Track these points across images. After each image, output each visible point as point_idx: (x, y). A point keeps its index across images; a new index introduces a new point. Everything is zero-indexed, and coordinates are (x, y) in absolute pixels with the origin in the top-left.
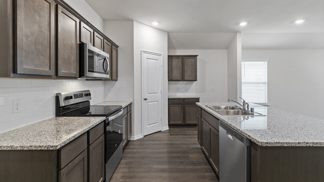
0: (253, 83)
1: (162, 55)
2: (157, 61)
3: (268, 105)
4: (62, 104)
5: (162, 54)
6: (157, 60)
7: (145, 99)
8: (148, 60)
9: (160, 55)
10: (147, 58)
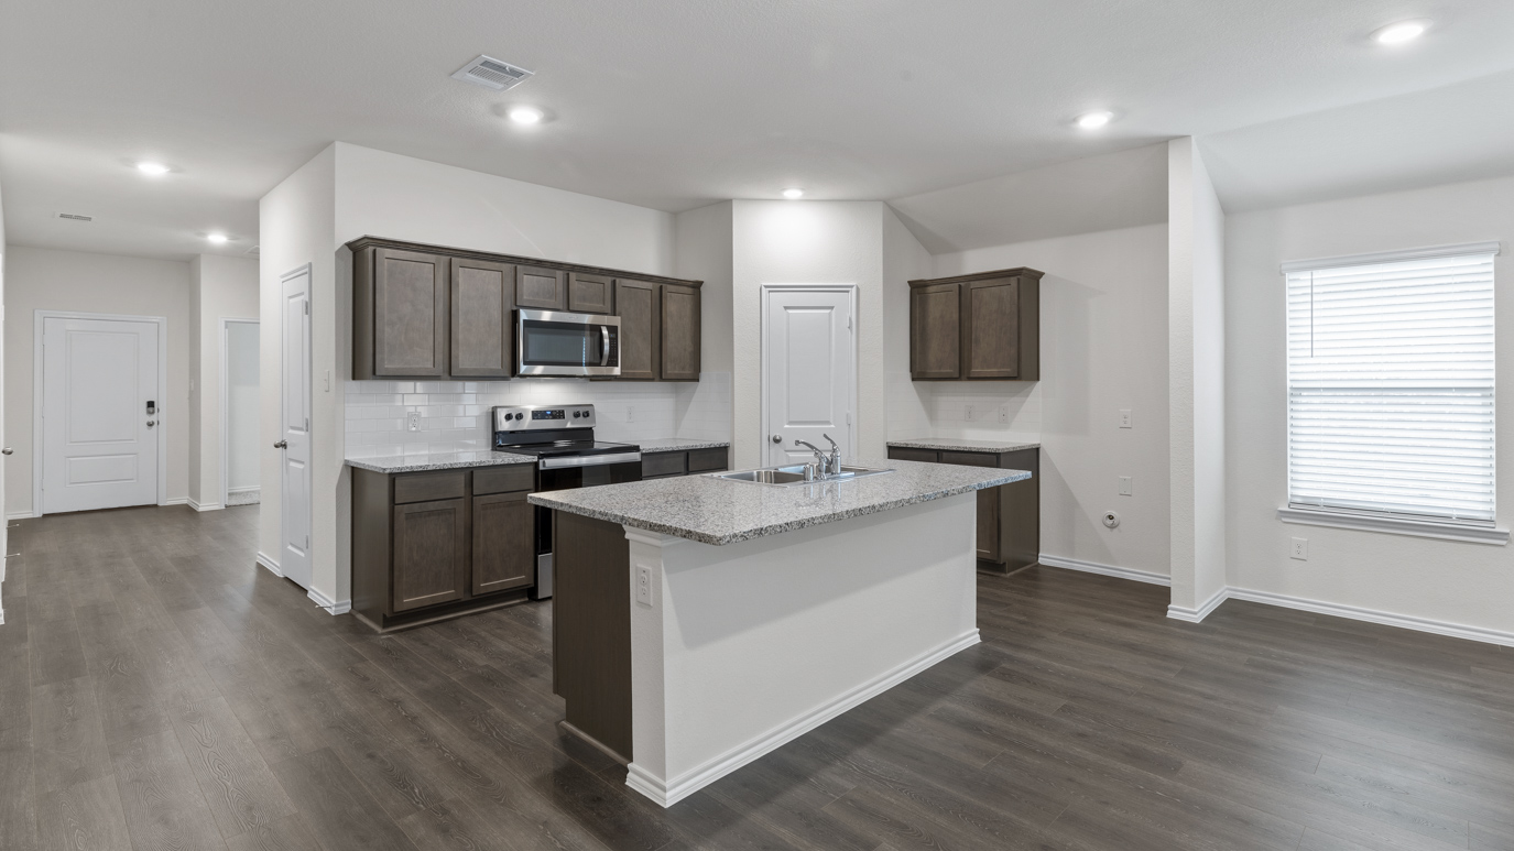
0: (1385, 393)
1: (854, 289)
2: (828, 311)
3: (1497, 530)
4: (504, 426)
5: (852, 287)
6: (832, 308)
7: (777, 441)
8: (790, 311)
9: (844, 290)
10: (786, 308)
